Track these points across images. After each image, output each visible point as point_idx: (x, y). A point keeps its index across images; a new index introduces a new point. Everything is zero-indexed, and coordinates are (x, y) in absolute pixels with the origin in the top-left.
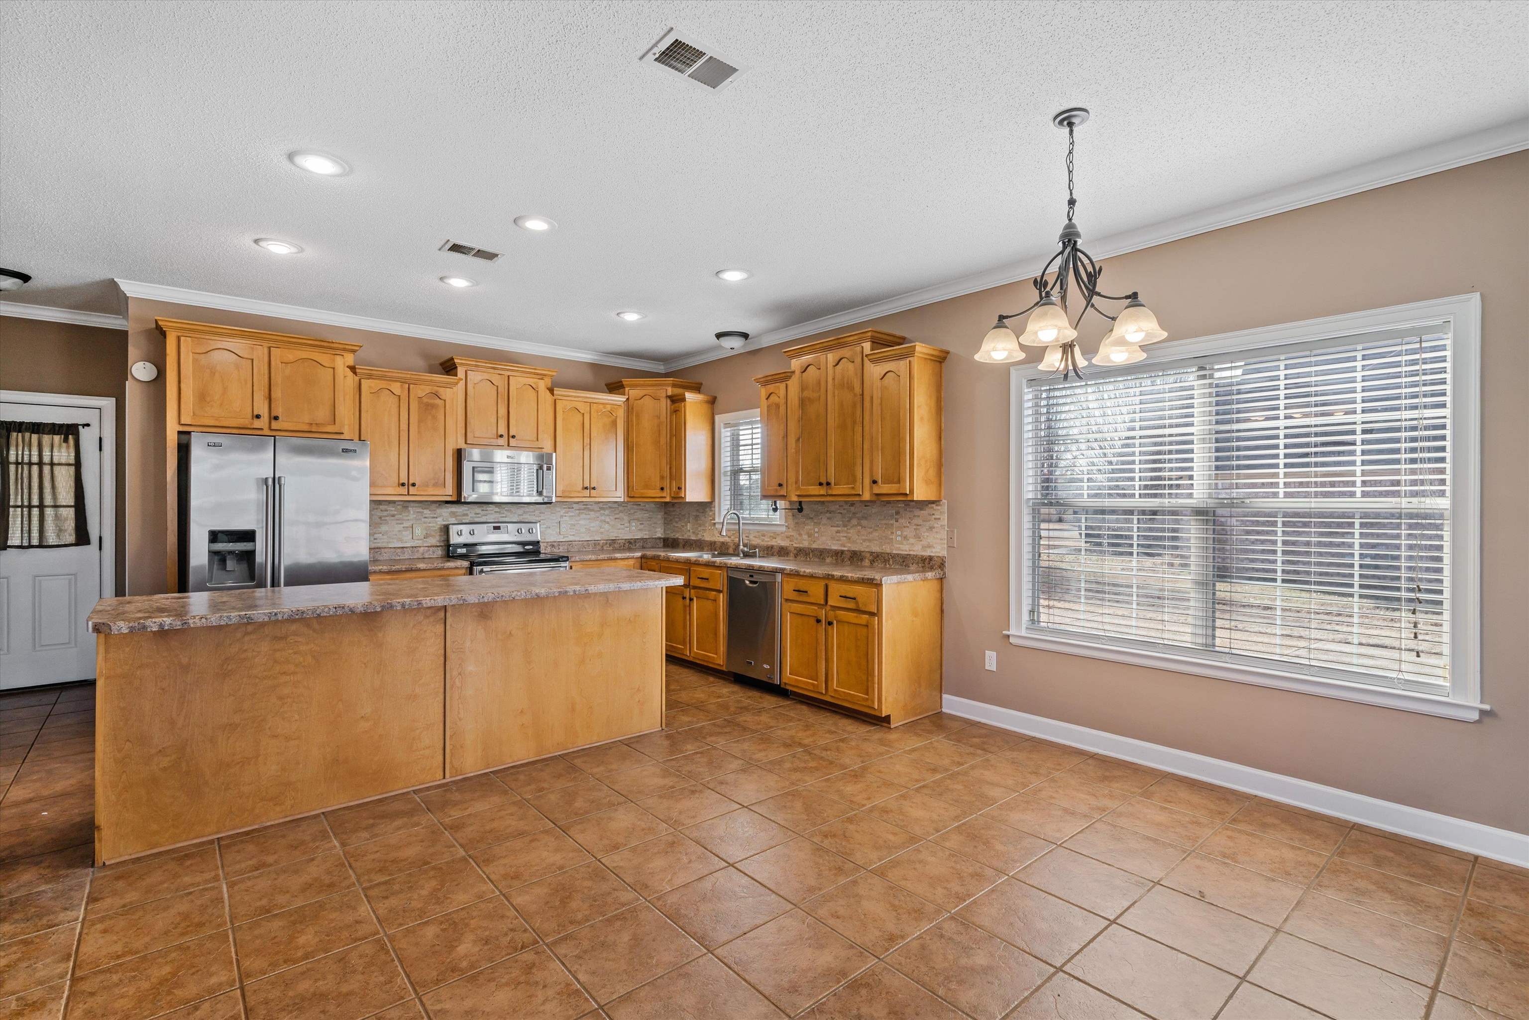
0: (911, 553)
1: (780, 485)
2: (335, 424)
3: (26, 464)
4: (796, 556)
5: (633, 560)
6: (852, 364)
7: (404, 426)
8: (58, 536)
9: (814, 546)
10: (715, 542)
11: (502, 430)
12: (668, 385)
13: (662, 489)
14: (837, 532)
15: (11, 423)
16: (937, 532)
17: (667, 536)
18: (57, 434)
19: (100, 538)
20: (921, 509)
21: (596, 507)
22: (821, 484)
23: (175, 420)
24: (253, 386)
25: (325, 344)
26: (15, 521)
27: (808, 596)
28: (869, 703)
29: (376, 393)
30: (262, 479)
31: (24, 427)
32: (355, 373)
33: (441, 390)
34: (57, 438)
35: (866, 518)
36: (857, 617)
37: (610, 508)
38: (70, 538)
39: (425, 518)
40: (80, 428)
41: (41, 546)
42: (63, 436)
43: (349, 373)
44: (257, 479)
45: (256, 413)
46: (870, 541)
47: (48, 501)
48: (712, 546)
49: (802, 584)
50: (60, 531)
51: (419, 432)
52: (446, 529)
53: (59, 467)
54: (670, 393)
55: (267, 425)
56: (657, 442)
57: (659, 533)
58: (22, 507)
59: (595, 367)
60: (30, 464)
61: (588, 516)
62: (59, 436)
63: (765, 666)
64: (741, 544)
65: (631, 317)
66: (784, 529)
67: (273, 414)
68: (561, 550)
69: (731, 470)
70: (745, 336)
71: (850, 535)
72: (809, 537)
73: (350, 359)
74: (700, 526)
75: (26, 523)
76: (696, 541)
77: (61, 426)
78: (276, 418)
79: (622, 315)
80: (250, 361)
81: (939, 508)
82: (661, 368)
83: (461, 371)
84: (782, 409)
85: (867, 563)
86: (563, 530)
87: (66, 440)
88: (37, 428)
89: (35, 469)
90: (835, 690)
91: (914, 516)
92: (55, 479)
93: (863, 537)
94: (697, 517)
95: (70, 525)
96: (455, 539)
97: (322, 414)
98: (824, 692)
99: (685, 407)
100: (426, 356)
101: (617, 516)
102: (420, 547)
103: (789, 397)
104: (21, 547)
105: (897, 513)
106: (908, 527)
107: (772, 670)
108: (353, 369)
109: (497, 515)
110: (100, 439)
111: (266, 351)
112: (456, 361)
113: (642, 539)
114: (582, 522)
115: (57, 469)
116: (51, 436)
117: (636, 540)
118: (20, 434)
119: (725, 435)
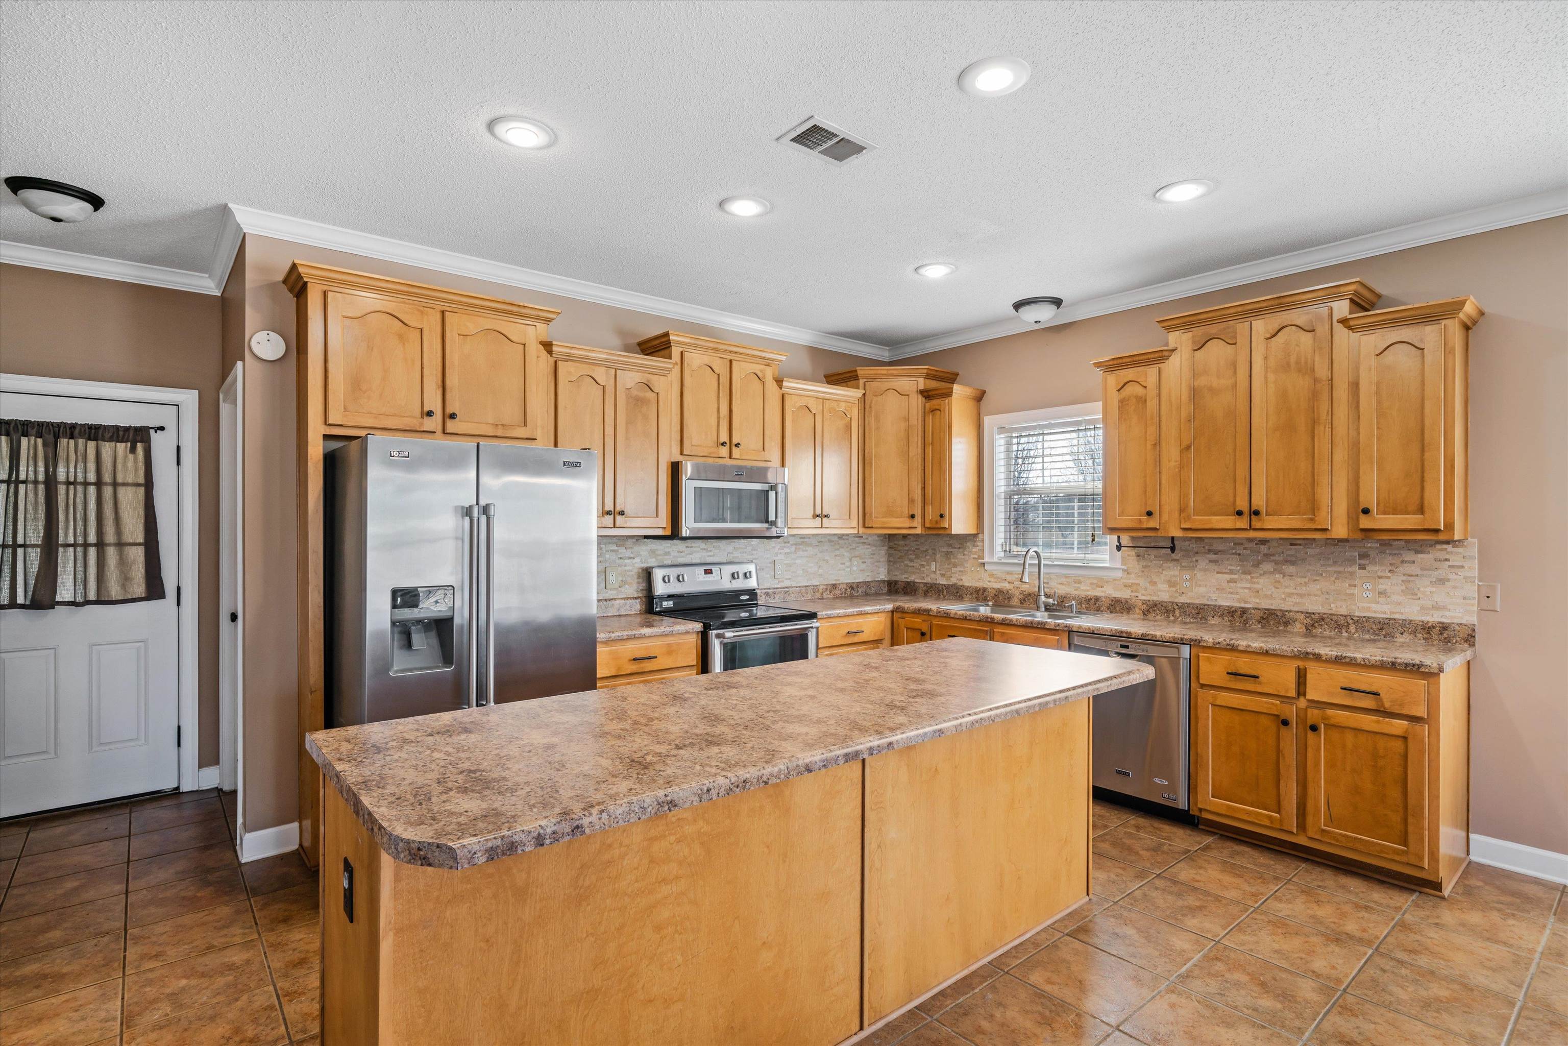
0: (1396, 616)
1: (1149, 514)
2: (525, 425)
3: (81, 484)
4: (1145, 613)
5: (883, 615)
6: (1310, 335)
7: (609, 430)
8: (123, 587)
9: (1183, 599)
10: (985, 590)
11: (724, 437)
12: (919, 376)
13: (913, 516)
14: (1228, 582)
15: (59, 425)
16: (1454, 587)
17: (894, 578)
18: (122, 442)
19: (179, 589)
20: (1417, 552)
21: (815, 542)
22: (1240, 513)
23: (320, 419)
24: (422, 368)
25: (515, 309)
26: (64, 567)
27: (1260, 683)
28: (1413, 860)
29: (577, 382)
30: (463, 507)
31: (77, 431)
32: (550, 352)
33: (654, 378)
34: (121, 447)
35: (1293, 563)
36: (1378, 722)
37: (830, 541)
38: (139, 589)
39: (620, 558)
40: (152, 432)
41: (98, 602)
42: (129, 444)
43: (544, 353)
44: (456, 508)
45: (426, 409)
46: (1301, 595)
47: (110, 537)
48: (980, 595)
49: (1244, 664)
50: (126, 579)
51: (627, 438)
52: (647, 575)
53: (124, 488)
54: (921, 387)
55: (440, 428)
56: (905, 454)
57: (883, 575)
58: (74, 545)
59: (815, 352)
60: (86, 484)
61: (806, 553)
62: (123, 444)
63: (1158, 780)
64: (1042, 593)
65: (936, 272)
66: (1120, 574)
67: (449, 410)
68: (777, 600)
69: (1005, 492)
70: (1057, 302)
71: (1256, 586)
72: (1170, 586)
73: (541, 331)
74: (955, 566)
75: (80, 569)
76: (948, 587)
77: (127, 429)
78: (453, 416)
79: (922, 271)
80: (418, 332)
81: (1460, 550)
82: (884, 354)
83: (675, 351)
84: (1152, 404)
85: (1298, 627)
86: (778, 572)
87: (133, 450)
88: (94, 432)
89: (92, 490)
90: (1323, 830)
91: (1402, 562)
92: (119, 505)
93: (1287, 590)
94: (948, 555)
95: (139, 572)
96: (660, 589)
97: (510, 412)
98: (1295, 831)
99: (950, 405)
100: (622, 333)
101: (837, 552)
102: (615, 599)
103: (1163, 385)
104: (73, 604)
105: (1363, 556)
106: (1388, 578)
107: (1172, 787)
108: (547, 346)
109: (704, 553)
110: (178, 448)
111: (438, 317)
112: (671, 337)
113: (865, 583)
114: (798, 561)
115: (121, 491)
116: (113, 444)
117: (858, 585)
118: (72, 442)
119: (998, 445)
